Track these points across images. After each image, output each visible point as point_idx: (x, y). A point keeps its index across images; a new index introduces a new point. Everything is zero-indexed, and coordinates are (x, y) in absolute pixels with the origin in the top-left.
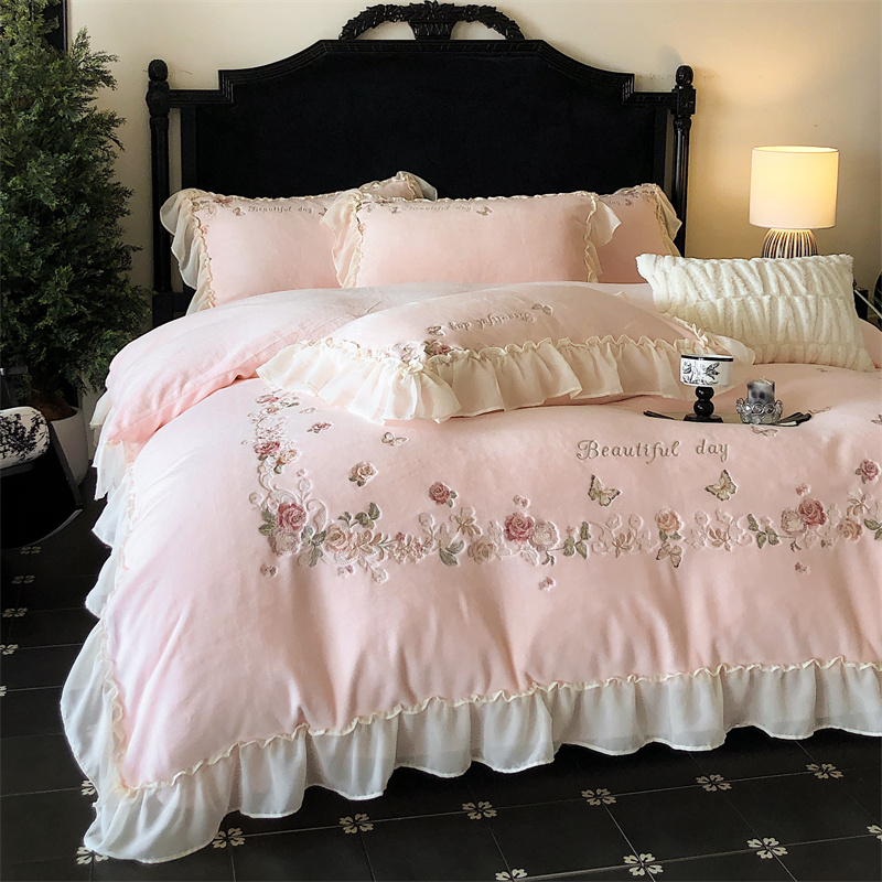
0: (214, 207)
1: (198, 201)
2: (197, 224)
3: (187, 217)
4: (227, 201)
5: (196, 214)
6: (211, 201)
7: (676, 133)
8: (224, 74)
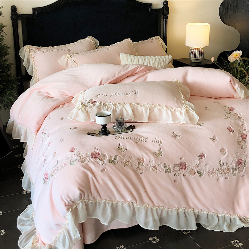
0: (36, 51)
1: (31, 49)
2: (31, 56)
3: (28, 54)
4: (39, 49)
5: (30, 53)
6: (35, 49)
7: (164, 20)
8: (34, 9)
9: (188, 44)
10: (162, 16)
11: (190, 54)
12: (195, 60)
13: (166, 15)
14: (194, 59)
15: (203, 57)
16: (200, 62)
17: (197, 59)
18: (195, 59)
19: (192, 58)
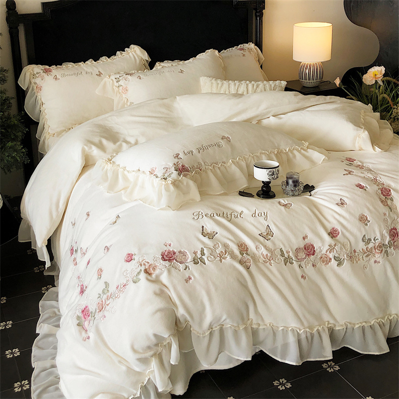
7: (257, 19)
8: (44, 5)
9: (296, 58)
10: (254, 12)
11: (301, 74)
12: (309, 83)
13: (260, 11)
14: (307, 81)
15: (322, 79)
16: (317, 87)
17: (312, 81)
18: (309, 81)
19: (304, 81)
